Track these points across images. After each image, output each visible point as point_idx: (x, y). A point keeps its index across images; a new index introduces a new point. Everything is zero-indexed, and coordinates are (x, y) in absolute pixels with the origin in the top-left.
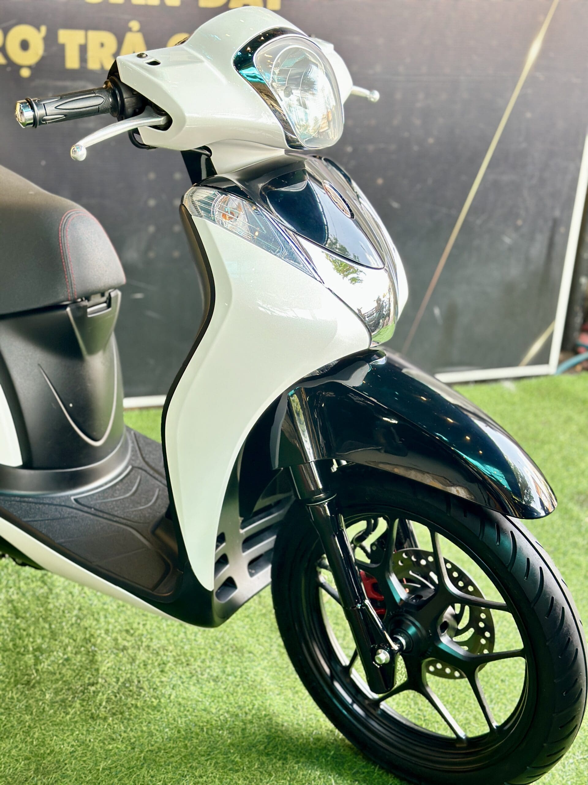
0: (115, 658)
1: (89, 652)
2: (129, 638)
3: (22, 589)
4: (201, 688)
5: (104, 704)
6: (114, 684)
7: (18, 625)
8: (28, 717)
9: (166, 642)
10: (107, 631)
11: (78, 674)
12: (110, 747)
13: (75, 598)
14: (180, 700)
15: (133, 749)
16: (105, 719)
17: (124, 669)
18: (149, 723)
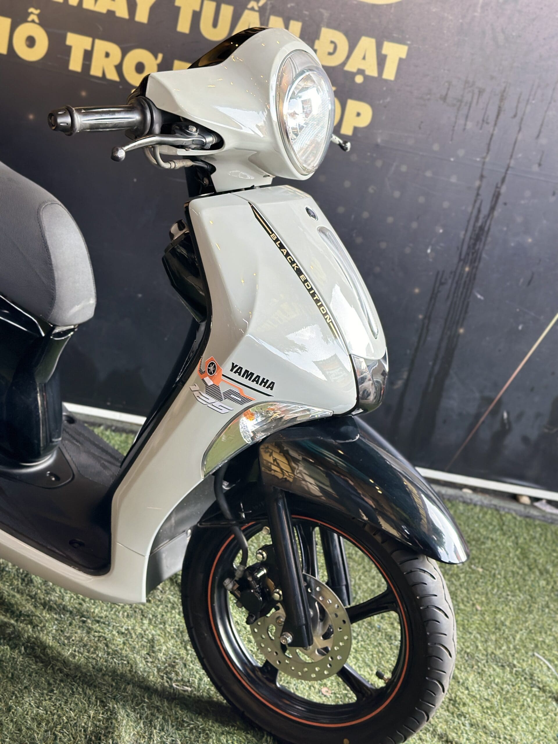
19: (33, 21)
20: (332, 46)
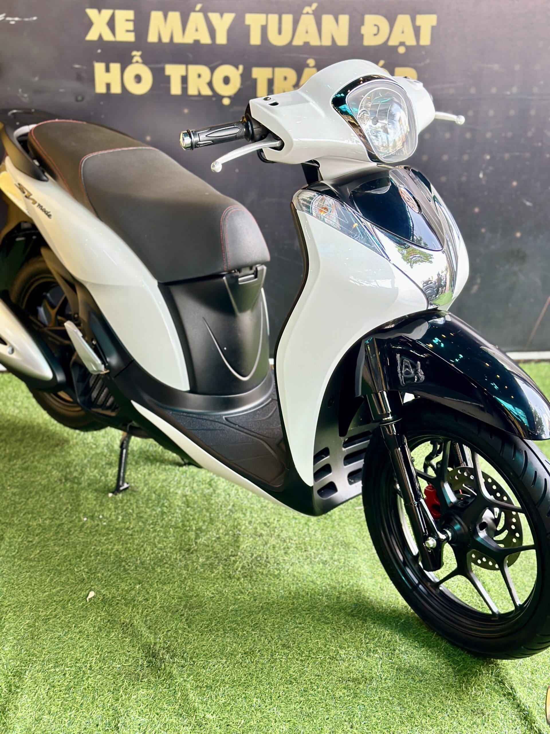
0: (252, 541)
1: (235, 534)
2: (265, 528)
3: (194, 488)
4: (313, 567)
5: (239, 569)
6: (249, 557)
7: (188, 512)
8: (185, 572)
9: (293, 534)
10: (250, 522)
11: (224, 548)
12: (239, 597)
13: (231, 498)
14: (295, 573)
15: (255, 600)
16: (238, 579)
17: (258, 548)
18: (270, 585)
19: (137, 62)
20: (376, 28)
